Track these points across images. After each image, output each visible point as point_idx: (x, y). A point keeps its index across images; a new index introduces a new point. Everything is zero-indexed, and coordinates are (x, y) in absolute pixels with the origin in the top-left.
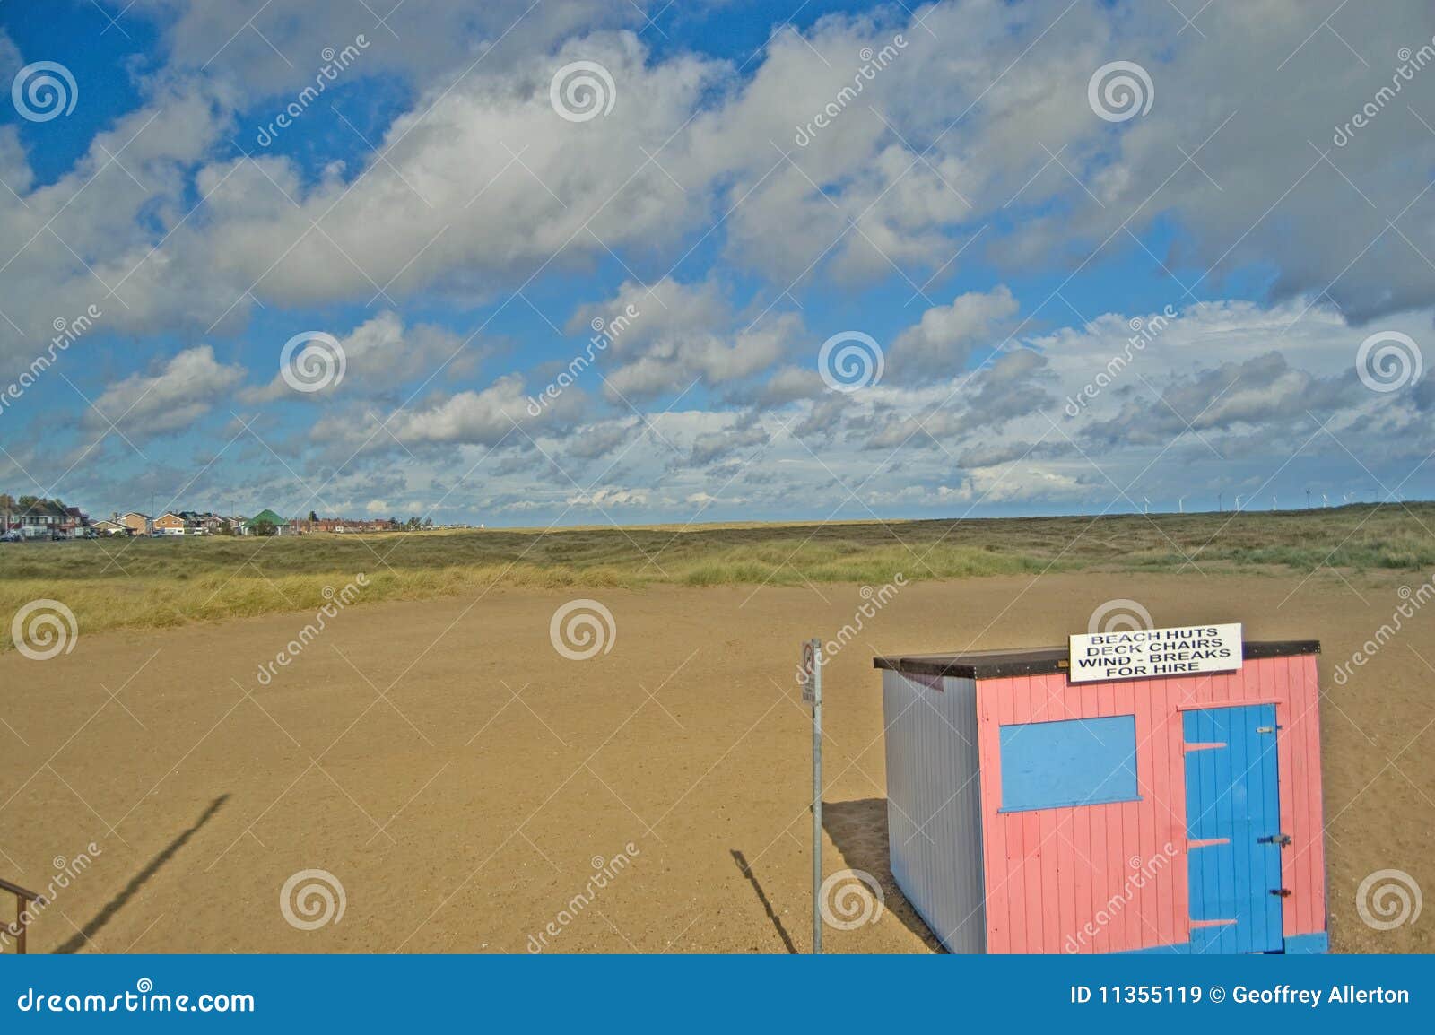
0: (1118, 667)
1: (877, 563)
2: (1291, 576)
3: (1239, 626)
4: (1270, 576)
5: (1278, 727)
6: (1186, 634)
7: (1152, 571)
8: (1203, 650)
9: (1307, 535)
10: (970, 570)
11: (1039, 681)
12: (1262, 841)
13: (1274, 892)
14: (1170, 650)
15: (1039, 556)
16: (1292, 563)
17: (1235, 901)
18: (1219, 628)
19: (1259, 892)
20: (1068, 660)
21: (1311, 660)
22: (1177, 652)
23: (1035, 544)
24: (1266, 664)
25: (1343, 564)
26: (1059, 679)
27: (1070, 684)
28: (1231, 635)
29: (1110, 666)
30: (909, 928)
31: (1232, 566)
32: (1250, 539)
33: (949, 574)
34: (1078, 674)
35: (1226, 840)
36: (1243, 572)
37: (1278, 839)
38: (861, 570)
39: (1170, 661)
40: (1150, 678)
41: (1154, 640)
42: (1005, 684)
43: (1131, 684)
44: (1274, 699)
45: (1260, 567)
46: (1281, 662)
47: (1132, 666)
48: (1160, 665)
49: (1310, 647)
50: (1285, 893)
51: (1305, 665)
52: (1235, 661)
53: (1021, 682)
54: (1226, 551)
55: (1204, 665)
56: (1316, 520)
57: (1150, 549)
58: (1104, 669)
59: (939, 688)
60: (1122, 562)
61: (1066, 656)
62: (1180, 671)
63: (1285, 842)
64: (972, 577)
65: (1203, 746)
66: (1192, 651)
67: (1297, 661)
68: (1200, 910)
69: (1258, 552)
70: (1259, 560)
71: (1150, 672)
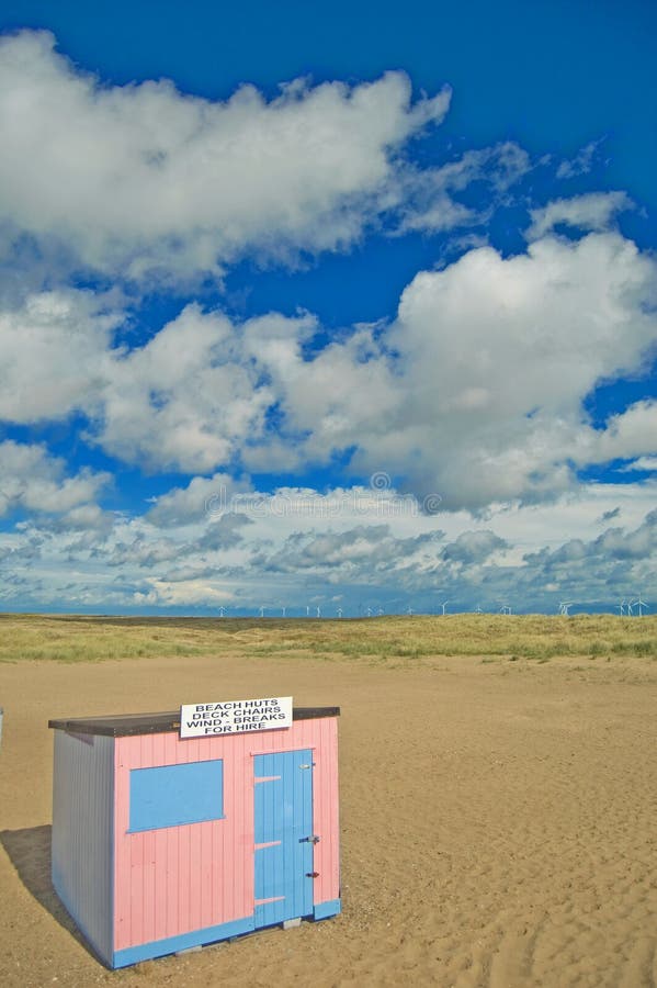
0: (213, 726)
1: (73, 647)
2: (344, 661)
3: (291, 698)
4: (332, 660)
5: (313, 765)
6: (258, 704)
7: (260, 656)
8: (268, 715)
9: (355, 634)
10: (140, 653)
11: (159, 737)
12: (302, 841)
13: (309, 875)
14: (247, 714)
15: (189, 644)
16: (346, 652)
17: (284, 884)
18: (279, 699)
19: (300, 875)
20: (180, 722)
21: (334, 720)
22: (251, 716)
23: (187, 636)
24: (307, 722)
25: (375, 653)
26: (173, 736)
27: (181, 739)
28: (286, 704)
29: (208, 726)
30: (61, 924)
31: (311, 654)
32: (322, 636)
33: (124, 656)
34: (186, 732)
35: (280, 842)
36: (316, 657)
37: (313, 839)
38: (61, 652)
39: (247, 722)
40: (234, 734)
41: (237, 708)
42: (135, 740)
43: (221, 738)
44: (311, 747)
45: (327, 654)
46: (315, 722)
47: (222, 726)
48: (240, 725)
49: (334, 712)
50: (315, 875)
51: (330, 723)
52: (288, 721)
53: (147, 738)
54: (308, 643)
55: (269, 724)
56: (361, 624)
57: (261, 641)
58: (204, 728)
59: (90, 743)
60: (242, 649)
61: (178, 718)
62: (253, 729)
63: (316, 840)
64: (141, 659)
65: (265, 779)
66: (261, 715)
67: (325, 721)
68: (262, 892)
69: (326, 644)
70: (327, 650)
71: (234, 730)
